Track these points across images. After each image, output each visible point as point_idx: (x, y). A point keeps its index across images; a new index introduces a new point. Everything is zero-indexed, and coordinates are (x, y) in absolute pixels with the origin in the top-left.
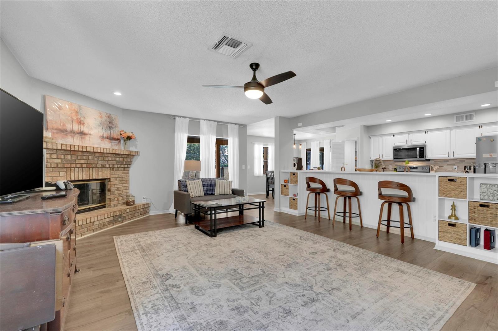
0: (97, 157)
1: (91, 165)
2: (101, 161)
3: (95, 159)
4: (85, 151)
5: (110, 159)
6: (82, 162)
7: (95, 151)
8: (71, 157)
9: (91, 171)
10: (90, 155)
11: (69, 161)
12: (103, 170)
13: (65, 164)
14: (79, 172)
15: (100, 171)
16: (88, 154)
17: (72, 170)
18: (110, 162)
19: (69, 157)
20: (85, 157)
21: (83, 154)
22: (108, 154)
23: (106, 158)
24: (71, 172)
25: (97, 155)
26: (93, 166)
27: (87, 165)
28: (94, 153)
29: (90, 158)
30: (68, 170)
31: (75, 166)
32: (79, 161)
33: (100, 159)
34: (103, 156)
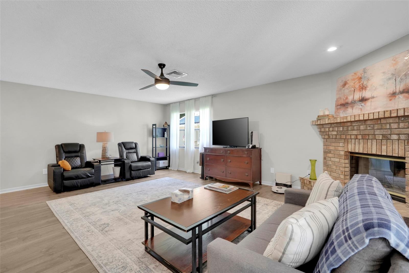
0: (371, 126)
1: (367, 136)
2: (379, 131)
3: (369, 128)
4: (353, 121)
5: (395, 126)
6: (355, 132)
7: (365, 119)
8: (343, 128)
9: (369, 144)
10: (359, 124)
11: (343, 133)
12: (388, 143)
13: (342, 135)
14: (356, 144)
15: (384, 145)
16: (357, 123)
17: (349, 141)
18: (397, 131)
19: (341, 129)
20: (355, 128)
21: (352, 124)
22: (388, 119)
23: (386, 125)
24: (348, 143)
25: (369, 122)
26: (371, 137)
27: (362, 136)
28: (365, 121)
29: (362, 127)
30: (346, 141)
31: (350, 137)
32: (351, 132)
33: (376, 128)
34: (379, 122)
